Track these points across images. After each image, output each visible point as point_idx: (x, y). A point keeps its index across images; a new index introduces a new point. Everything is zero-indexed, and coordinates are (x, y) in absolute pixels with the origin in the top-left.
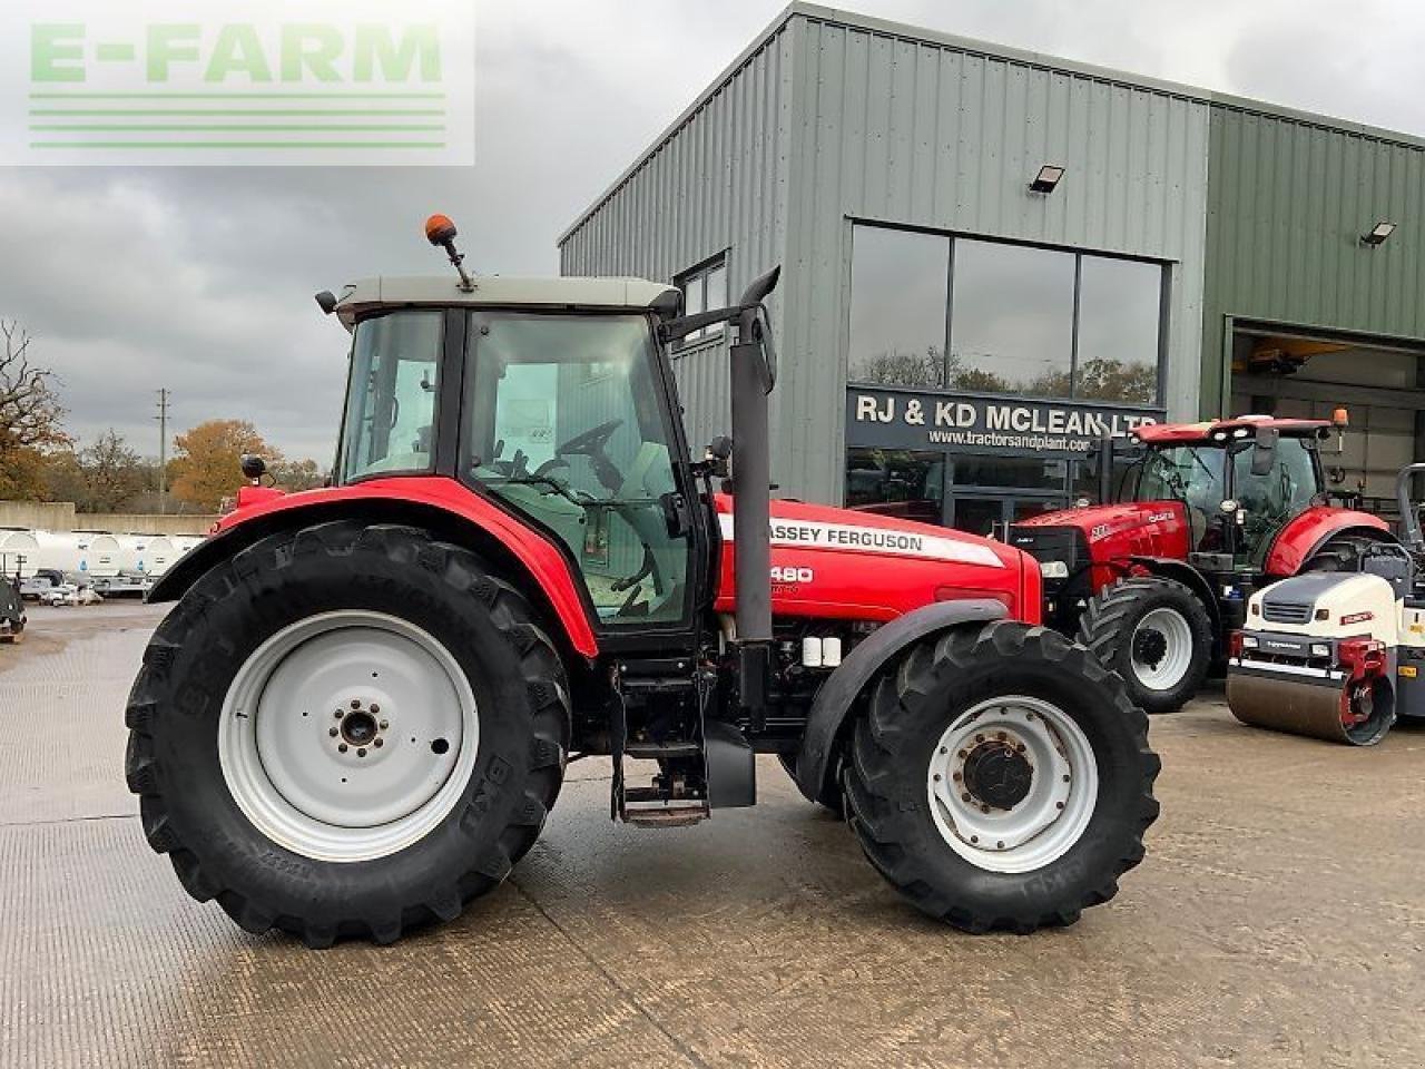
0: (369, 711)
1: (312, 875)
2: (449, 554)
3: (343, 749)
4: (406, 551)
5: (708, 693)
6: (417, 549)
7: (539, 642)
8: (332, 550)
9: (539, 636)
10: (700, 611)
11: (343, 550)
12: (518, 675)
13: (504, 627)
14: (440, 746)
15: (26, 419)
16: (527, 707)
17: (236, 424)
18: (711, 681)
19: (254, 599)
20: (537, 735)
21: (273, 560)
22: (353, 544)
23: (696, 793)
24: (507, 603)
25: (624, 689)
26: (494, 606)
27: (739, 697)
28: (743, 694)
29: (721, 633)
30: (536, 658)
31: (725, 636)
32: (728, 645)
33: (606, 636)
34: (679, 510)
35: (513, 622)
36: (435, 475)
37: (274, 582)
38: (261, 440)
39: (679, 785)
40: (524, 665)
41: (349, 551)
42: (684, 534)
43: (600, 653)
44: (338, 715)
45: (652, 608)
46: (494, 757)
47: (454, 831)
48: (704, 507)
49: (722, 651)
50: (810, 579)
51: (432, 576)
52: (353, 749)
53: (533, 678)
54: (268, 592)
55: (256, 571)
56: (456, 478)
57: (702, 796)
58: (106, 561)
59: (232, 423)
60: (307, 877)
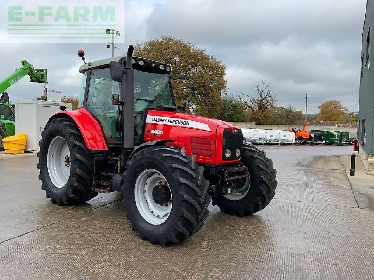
15: (268, 104)
17: (335, 101)
36: (83, 108)
38: (342, 105)
50: (162, 134)
56: (86, 108)
58: (272, 136)
59: (334, 101)
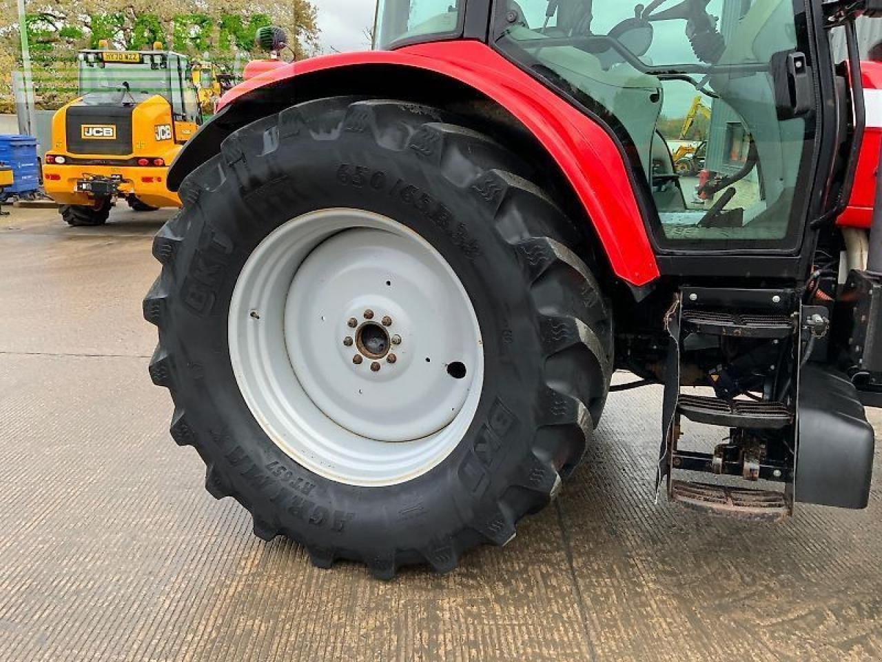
0: (381, 323)
1: (313, 492)
2: (448, 140)
3: (358, 361)
4: (398, 134)
5: (811, 344)
6: (412, 131)
7: (559, 264)
8: (318, 133)
9: (558, 255)
10: (814, 228)
11: (329, 132)
12: (527, 305)
13: (513, 240)
14: (457, 370)
16: (537, 347)
18: (818, 328)
19: (243, 191)
20: (552, 385)
21: (260, 144)
22: (340, 125)
23: (777, 473)
24: (520, 209)
25: (686, 327)
26: (501, 211)
27: (860, 355)
28: (867, 351)
29: (842, 254)
30: (554, 285)
31: (849, 260)
32: (852, 275)
33: (672, 254)
34: (797, 77)
35: (527, 236)
36: (461, 38)
37: (261, 171)
39: (752, 465)
40: (536, 293)
41: (335, 134)
42: (801, 113)
43: (662, 276)
44: (352, 324)
45: (746, 218)
46: (497, 401)
47: (452, 476)
48: (839, 80)
49: (842, 279)
51: (426, 168)
52: (367, 362)
53: (548, 311)
54: (255, 183)
55: (243, 157)
56: (487, 42)
57: (785, 478)
60: (307, 494)
